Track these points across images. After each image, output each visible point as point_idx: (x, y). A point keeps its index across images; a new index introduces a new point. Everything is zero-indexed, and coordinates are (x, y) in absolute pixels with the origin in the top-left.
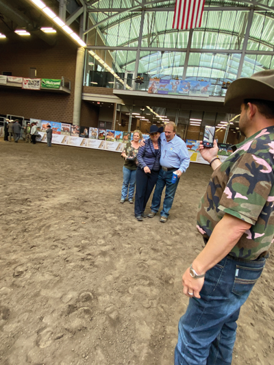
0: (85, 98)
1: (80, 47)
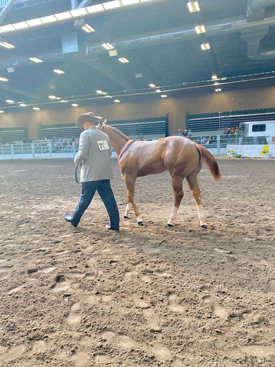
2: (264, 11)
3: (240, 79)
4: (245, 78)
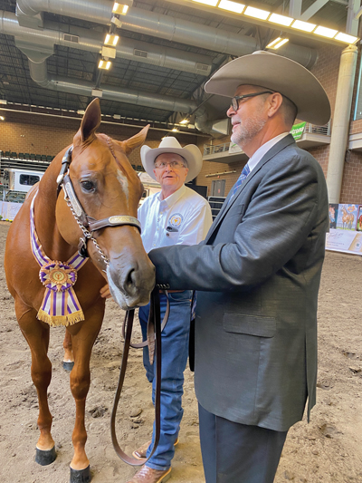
0: (354, 146)
1: (346, 45)
2: (39, 17)
3: (28, 109)
4: (33, 109)
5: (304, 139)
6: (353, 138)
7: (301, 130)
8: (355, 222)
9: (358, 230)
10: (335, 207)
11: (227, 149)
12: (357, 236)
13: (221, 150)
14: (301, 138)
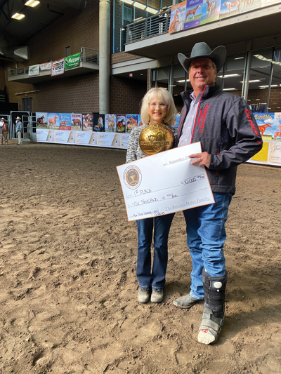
5: (81, 66)
6: (114, 66)
7: (78, 59)
8: (115, 127)
9: (117, 132)
10: (103, 116)
11: (27, 72)
12: (116, 136)
13: (22, 73)
14: (79, 65)
